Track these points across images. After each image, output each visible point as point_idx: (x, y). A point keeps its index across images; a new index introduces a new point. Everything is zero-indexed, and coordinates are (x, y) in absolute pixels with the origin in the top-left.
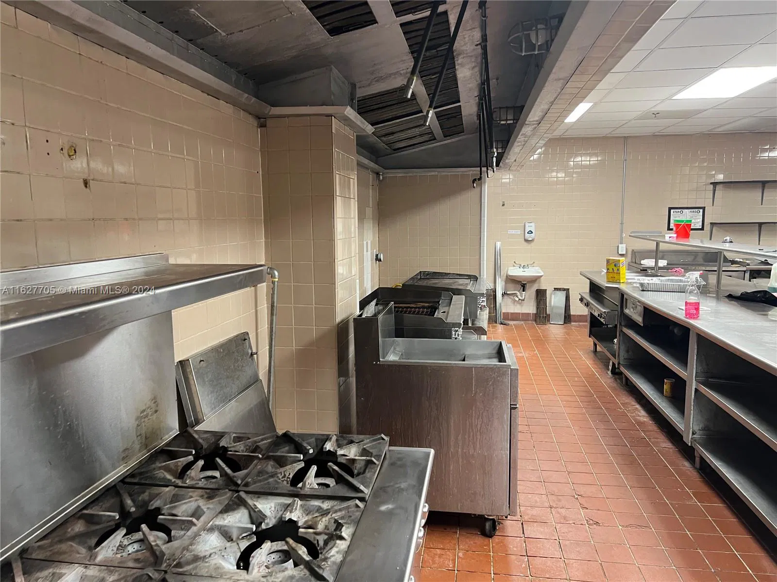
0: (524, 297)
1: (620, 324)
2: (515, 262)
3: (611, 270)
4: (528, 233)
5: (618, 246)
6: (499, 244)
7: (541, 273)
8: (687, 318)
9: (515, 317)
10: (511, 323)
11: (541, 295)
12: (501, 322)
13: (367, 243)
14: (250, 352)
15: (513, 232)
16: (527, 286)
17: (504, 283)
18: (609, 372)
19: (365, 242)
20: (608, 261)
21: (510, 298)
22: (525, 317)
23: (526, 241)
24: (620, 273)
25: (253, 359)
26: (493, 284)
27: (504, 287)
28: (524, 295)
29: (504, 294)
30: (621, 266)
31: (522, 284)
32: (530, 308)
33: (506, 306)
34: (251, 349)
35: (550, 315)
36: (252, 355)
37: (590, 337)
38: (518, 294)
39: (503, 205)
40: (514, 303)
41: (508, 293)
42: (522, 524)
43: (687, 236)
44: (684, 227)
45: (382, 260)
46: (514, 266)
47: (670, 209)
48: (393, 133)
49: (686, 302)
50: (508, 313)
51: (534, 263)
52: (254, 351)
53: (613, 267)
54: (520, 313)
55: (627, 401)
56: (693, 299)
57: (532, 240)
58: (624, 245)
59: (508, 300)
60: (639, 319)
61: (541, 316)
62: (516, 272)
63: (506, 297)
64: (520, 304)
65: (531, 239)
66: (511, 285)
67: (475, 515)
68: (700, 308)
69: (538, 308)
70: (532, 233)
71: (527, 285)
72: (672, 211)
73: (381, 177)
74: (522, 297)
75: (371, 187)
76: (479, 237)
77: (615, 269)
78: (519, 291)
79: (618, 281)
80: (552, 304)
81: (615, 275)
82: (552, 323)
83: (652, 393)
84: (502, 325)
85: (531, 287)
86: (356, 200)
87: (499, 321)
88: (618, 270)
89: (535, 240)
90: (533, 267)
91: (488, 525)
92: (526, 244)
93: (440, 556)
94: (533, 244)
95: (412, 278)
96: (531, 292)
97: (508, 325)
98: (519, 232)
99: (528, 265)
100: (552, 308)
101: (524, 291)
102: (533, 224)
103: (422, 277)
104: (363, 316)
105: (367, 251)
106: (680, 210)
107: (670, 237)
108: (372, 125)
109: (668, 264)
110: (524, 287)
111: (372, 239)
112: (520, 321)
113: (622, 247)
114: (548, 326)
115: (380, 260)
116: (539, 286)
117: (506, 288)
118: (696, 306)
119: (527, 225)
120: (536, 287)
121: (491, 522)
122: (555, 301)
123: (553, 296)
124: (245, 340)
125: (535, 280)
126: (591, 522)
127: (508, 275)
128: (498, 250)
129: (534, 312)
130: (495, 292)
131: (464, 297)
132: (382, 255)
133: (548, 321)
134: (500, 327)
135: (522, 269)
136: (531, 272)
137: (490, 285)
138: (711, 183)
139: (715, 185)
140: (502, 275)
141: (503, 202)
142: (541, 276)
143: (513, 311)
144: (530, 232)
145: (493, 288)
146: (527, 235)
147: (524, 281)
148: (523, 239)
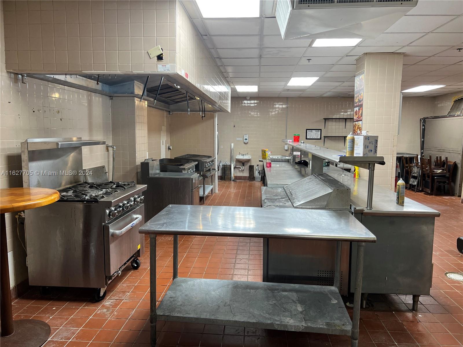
2: (239, 153)
5: (284, 146)
6: (232, 144)
9: (239, 178)
10: (238, 181)
11: (251, 168)
13: (163, 141)
15: (239, 139)
17: (235, 162)
19: (161, 141)
21: (238, 169)
22: (244, 178)
23: (245, 143)
26: (230, 163)
28: (243, 168)
31: (243, 163)
32: (246, 174)
35: (255, 177)
36: (106, 173)
38: (241, 167)
40: (240, 172)
41: (237, 167)
46: (239, 155)
47: (307, 130)
50: (237, 176)
51: (248, 153)
52: (107, 171)
54: (242, 176)
57: (247, 143)
58: (287, 146)
59: (237, 170)
61: (252, 178)
62: (240, 157)
63: (236, 169)
66: (238, 163)
69: (250, 174)
71: (245, 163)
73: (171, 113)
74: (242, 168)
75: (165, 118)
82: (256, 180)
85: (247, 164)
87: (232, 180)
90: (247, 155)
92: (244, 145)
94: (248, 145)
96: (247, 167)
97: (236, 181)
98: (241, 139)
99: (245, 154)
101: (243, 166)
102: (247, 136)
105: (163, 144)
106: (311, 130)
111: (166, 140)
112: (242, 180)
114: (253, 182)
115: (170, 149)
116: (251, 164)
117: (236, 165)
119: (245, 136)
120: (249, 164)
124: (104, 168)
125: (248, 161)
127: (236, 159)
128: (232, 147)
129: (249, 176)
130: (231, 166)
131: (197, 162)
132: (171, 147)
133: (254, 180)
134: (232, 182)
135: (243, 156)
136: (246, 157)
137: (228, 163)
138: (324, 119)
139: (325, 119)
140: (234, 158)
141: (234, 125)
142: (250, 159)
143: (239, 175)
144: (246, 139)
145: (230, 164)
146: (245, 141)
147: (243, 161)
148: (243, 143)
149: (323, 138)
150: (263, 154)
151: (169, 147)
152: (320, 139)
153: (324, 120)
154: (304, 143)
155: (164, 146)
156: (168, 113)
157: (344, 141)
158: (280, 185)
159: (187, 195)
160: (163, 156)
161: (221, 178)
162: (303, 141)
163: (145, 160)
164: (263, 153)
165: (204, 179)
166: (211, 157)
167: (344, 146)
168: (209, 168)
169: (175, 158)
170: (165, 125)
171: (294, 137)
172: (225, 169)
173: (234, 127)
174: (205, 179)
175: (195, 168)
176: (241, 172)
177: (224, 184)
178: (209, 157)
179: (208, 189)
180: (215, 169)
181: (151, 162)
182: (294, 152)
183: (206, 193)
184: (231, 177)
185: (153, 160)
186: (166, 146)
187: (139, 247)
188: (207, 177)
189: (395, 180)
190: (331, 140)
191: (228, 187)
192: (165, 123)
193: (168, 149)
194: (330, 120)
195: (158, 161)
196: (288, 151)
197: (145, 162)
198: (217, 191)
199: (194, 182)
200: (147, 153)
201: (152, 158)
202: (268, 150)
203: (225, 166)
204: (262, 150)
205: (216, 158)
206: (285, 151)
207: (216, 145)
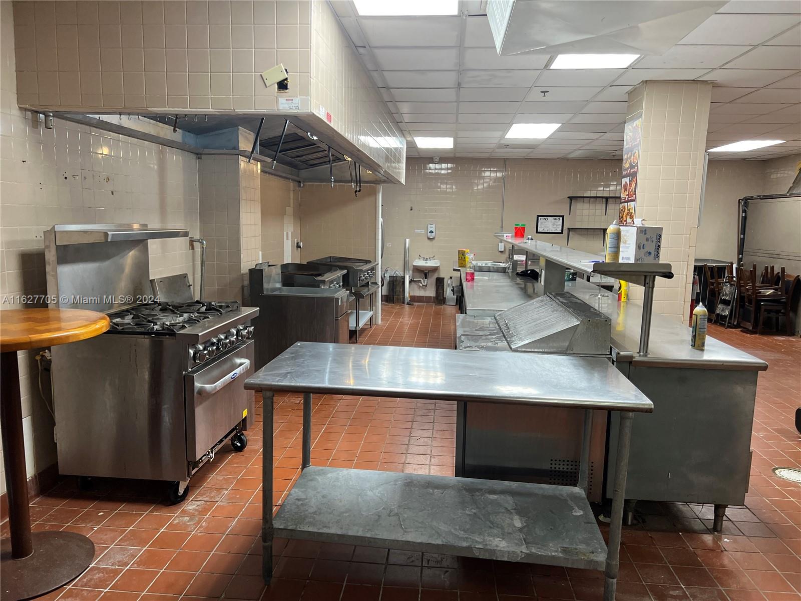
0: (426, 283)
2: (419, 255)
6: (408, 241)
7: (437, 264)
9: (420, 299)
10: (417, 304)
11: (440, 282)
12: (407, 302)
13: (287, 233)
15: (419, 231)
17: (411, 272)
19: (285, 233)
21: (417, 284)
22: (426, 300)
23: (429, 239)
25: (190, 288)
26: (403, 273)
27: (411, 275)
28: (426, 282)
29: (411, 282)
31: (425, 273)
32: (431, 292)
33: (409, 290)
34: (189, 283)
35: (445, 298)
36: (189, 286)
38: (422, 281)
40: (419, 288)
41: (414, 280)
45: (302, 247)
46: (419, 259)
47: (538, 216)
50: (415, 296)
51: (434, 256)
54: (423, 296)
57: (433, 238)
59: (415, 285)
61: (440, 299)
62: (420, 263)
63: (413, 283)
64: (424, 289)
65: (431, 237)
66: (417, 274)
69: (437, 292)
70: (433, 232)
71: (429, 274)
72: (539, 218)
74: (424, 283)
75: (291, 192)
78: (423, 279)
82: (448, 305)
84: (408, 305)
85: (432, 276)
89: (435, 238)
90: (433, 259)
92: (429, 241)
94: (434, 241)
96: (432, 280)
97: (412, 305)
98: (423, 231)
99: (430, 258)
100: (447, 293)
101: (426, 278)
102: (433, 226)
105: (287, 239)
106: (545, 218)
111: (293, 230)
112: (424, 302)
113: (501, 246)
114: (442, 307)
115: (300, 247)
116: (439, 275)
117: (413, 277)
119: (429, 226)
120: (436, 276)
124: (185, 277)
125: (435, 269)
127: (414, 266)
128: (407, 245)
129: (435, 296)
130: (404, 279)
131: (346, 270)
132: (301, 243)
133: (444, 303)
134: (407, 307)
135: (425, 261)
136: (431, 264)
137: (400, 273)
138: (568, 197)
139: (571, 198)
140: (409, 265)
141: (412, 207)
142: (438, 266)
143: (418, 295)
144: (431, 232)
145: (402, 275)
146: (429, 234)
147: (426, 270)
148: (427, 238)
149: (565, 232)
150: (460, 258)
151: (298, 243)
152: (562, 233)
153: (569, 199)
154: (532, 239)
155: (290, 241)
156: (296, 184)
157: (602, 236)
158: (489, 311)
159: (327, 327)
160: (288, 260)
161: (387, 299)
162: (530, 237)
163: (256, 265)
164: (461, 256)
165: (357, 300)
166: (370, 262)
167: (604, 246)
168: (366, 281)
169: (307, 263)
170: (292, 205)
171: (516, 228)
172: (394, 282)
173: (411, 210)
174: (359, 300)
175: (341, 281)
176: (422, 290)
177: (392, 309)
178: (367, 262)
179: (365, 317)
180: (376, 283)
181: (266, 269)
182: (515, 256)
183: (361, 325)
184: (404, 297)
185: (269, 266)
186: (293, 242)
187: (245, 413)
188: (363, 297)
189: (691, 306)
190: (581, 235)
191: (399, 315)
192: (292, 201)
193: (296, 247)
194: (579, 199)
195: (279, 267)
196: (505, 253)
197: (257, 268)
198: (380, 322)
199: (340, 304)
200: (260, 252)
201: (269, 262)
202: (469, 250)
203: (395, 278)
204: (459, 251)
205: (378, 264)
206: (500, 253)
207: (378, 242)
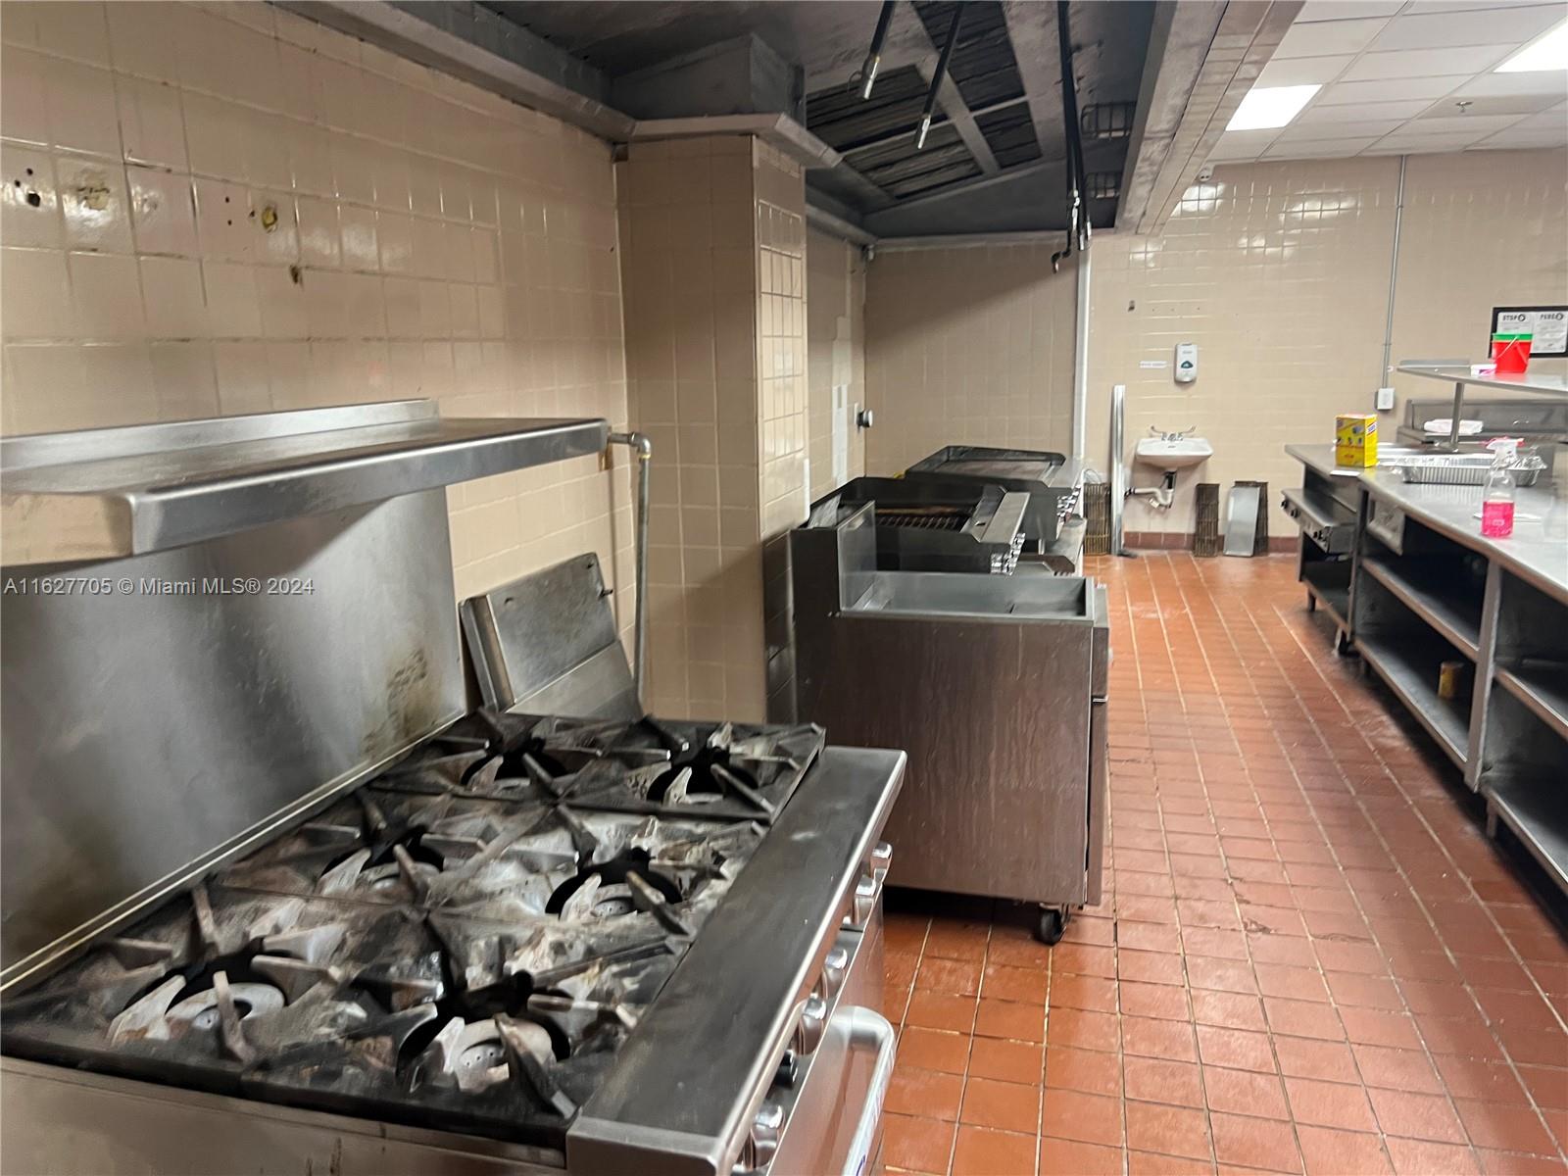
0: (1169, 500)
1: (1359, 553)
2: (1153, 428)
3: (1345, 442)
4: (1182, 366)
5: (1377, 394)
6: (1120, 391)
7: (1207, 450)
8: (1486, 536)
9: (1150, 541)
10: (1142, 553)
11: (1206, 496)
12: (1120, 551)
13: (840, 390)
14: (599, 589)
16: (1179, 477)
17: (1128, 471)
18: (1335, 652)
19: (835, 389)
20: (1340, 422)
21: (1142, 502)
22: (1171, 541)
23: (1179, 383)
24: (1363, 448)
25: (605, 603)
26: (1107, 474)
27: (1128, 479)
28: (1170, 496)
29: (1129, 495)
30: (1367, 432)
31: (1167, 473)
32: (1182, 522)
33: (1129, 518)
34: (602, 584)
35: (1223, 537)
36: (604, 594)
37: (1301, 580)
38: (1158, 492)
39: (1132, 308)
40: (1149, 512)
41: (1137, 491)
42: (1116, 924)
43: (1520, 367)
44: (1515, 348)
45: (871, 423)
46: (1151, 436)
47: (1497, 311)
48: (891, 164)
49: (1485, 504)
50: (1136, 533)
51: (1193, 429)
52: (608, 586)
53: (1351, 436)
54: (1159, 534)
55: (1363, 708)
56: (1500, 496)
57: (1192, 382)
58: (1390, 391)
59: (1136, 506)
60: (1393, 538)
61: (1207, 539)
62: (1155, 448)
63: (1132, 500)
64: (1163, 513)
65: (1187, 379)
66: (1143, 476)
67: (1021, 902)
68: (1515, 515)
69: (1199, 523)
70: (1191, 366)
71: (1179, 475)
72: (1501, 315)
73: (871, 256)
74: (1166, 498)
75: (849, 275)
76: (1071, 375)
77: (1355, 442)
78: (1160, 488)
79: (1360, 464)
80: (1230, 518)
81: (1353, 452)
82: (1227, 553)
83: (1413, 690)
84: (1121, 558)
85: (1185, 480)
86: (805, 299)
87: (1116, 548)
88: (1360, 440)
89: (1197, 381)
90: (1192, 437)
91: (1045, 922)
92: (1177, 389)
93: (951, 972)
94: (1192, 389)
95: (928, 460)
96: (1186, 489)
97: (1134, 557)
98: (1164, 364)
99: (1180, 435)
100: (1229, 525)
101: (1170, 487)
102: (1193, 348)
103: (951, 458)
104: (811, 527)
105: (840, 406)
106: (1519, 314)
107: (1481, 371)
108: (839, 150)
109: (1484, 430)
110: (1170, 480)
111: (850, 381)
112: (1160, 549)
113: (1385, 395)
114: (1216, 560)
115: (867, 425)
116: (1203, 477)
117: (1133, 483)
118: (1507, 512)
119: (1181, 349)
120: (1196, 479)
121: (1053, 915)
122: (1237, 511)
123: (1232, 501)
124: (590, 566)
125: (1194, 464)
126: (1254, 926)
127: (1136, 456)
128: (1117, 404)
129: (1192, 532)
130: (1110, 489)
131: (1028, 494)
132: (870, 414)
133: (1221, 548)
134: (1119, 561)
135: (1167, 442)
136: (1183, 448)
137: (1099, 476)
140: (1125, 454)
141: (1132, 302)
142: (1203, 457)
143: (1145, 529)
144: (1187, 365)
145: (1104, 480)
146: (1180, 371)
147: (1171, 467)
148: (1173, 380)
151: (861, 414)
155: (844, 410)
156: (860, 250)
160: (840, 461)
164: (1347, 434)
166: (1064, 457)
170: (848, 309)
176: (1158, 517)
184: (1112, 538)
186: (850, 410)
193: (856, 426)
203: (1094, 488)
